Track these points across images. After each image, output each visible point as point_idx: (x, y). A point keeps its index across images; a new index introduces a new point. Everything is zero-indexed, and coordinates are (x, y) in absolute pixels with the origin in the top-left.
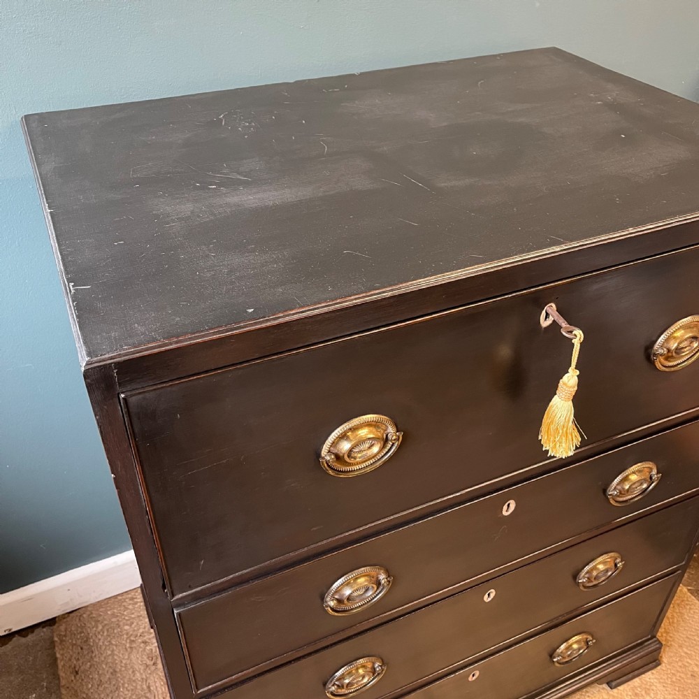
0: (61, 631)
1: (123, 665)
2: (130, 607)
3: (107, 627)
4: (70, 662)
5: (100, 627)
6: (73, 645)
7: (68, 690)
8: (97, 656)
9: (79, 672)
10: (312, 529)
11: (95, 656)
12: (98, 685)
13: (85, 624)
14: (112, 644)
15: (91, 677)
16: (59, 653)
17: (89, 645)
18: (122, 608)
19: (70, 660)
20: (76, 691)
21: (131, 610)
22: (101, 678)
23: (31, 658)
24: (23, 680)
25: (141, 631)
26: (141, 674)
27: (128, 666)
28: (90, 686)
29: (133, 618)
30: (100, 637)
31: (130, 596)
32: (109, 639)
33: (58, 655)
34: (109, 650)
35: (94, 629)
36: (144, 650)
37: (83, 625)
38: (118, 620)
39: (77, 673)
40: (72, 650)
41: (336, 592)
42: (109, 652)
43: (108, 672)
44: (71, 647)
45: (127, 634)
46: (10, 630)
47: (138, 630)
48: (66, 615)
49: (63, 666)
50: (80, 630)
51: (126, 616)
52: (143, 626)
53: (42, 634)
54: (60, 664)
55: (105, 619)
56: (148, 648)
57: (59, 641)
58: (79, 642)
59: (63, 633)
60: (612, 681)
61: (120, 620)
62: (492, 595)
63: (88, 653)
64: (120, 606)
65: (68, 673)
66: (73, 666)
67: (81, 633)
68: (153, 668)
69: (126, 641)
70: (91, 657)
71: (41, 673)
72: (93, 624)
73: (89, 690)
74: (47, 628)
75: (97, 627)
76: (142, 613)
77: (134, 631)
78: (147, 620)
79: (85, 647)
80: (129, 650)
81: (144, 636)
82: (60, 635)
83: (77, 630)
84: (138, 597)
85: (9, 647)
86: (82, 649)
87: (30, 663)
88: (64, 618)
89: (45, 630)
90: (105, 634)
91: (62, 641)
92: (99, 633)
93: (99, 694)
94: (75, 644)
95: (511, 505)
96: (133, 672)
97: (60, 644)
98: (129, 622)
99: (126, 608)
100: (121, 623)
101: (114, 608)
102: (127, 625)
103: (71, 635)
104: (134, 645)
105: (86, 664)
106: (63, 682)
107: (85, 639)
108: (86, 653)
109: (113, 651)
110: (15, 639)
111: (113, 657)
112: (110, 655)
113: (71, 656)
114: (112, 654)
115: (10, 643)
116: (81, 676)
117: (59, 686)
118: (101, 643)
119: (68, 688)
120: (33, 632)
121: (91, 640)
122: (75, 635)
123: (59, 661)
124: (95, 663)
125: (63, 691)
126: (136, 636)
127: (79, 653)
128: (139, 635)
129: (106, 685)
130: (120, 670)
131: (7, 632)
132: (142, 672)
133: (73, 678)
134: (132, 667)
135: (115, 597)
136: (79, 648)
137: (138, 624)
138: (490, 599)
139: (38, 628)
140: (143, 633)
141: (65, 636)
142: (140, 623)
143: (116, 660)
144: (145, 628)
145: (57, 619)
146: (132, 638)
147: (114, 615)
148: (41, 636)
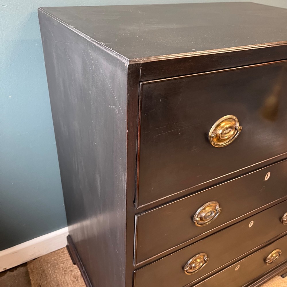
0: (31, 267)
1: (62, 282)
2: (62, 256)
3: (53, 265)
5: (49, 265)
8: (49, 278)
9: (41, 286)
10: (197, 176)
11: (48, 278)
13: (42, 264)
14: (56, 273)
16: (32, 277)
17: (45, 273)
18: (59, 256)
19: (37, 280)
21: (63, 257)
23: (17, 281)
25: (69, 266)
26: (71, 285)
27: (65, 282)
29: (65, 261)
30: (50, 269)
31: (61, 251)
32: (54, 270)
33: (31, 278)
34: (54, 275)
35: (47, 266)
36: (71, 274)
37: (41, 264)
38: (57, 262)
41: (199, 213)
42: (55, 276)
43: (55, 285)
44: (37, 275)
45: (62, 268)
46: (6, 268)
47: (67, 265)
48: (32, 261)
49: (34, 283)
50: (40, 267)
51: (61, 260)
52: (69, 264)
53: (21, 270)
54: (32, 282)
55: (51, 261)
56: (73, 273)
58: (40, 272)
60: (283, 274)
61: (58, 261)
62: (252, 224)
63: (45, 277)
64: (58, 255)
66: (38, 283)
67: (41, 268)
68: (77, 282)
69: (62, 271)
70: (47, 279)
72: (46, 263)
74: (23, 267)
75: (48, 265)
76: (68, 258)
77: (65, 266)
78: (71, 261)
79: (43, 274)
80: (64, 275)
81: (70, 268)
82: (31, 269)
84: (65, 251)
85: (5, 276)
86: (42, 275)
87: (17, 283)
88: (31, 262)
89: (22, 268)
90: (52, 268)
92: (49, 268)
94: (38, 273)
95: (268, 175)
96: (67, 284)
97: (32, 273)
98: (62, 262)
99: (60, 256)
100: (59, 263)
101: (55, 257)
102: (62, 264)
103: (36, 269)
104: (66, 272)
105: (44, 282)
107: (43, 271)
108: (44, 277)
109: (56, 275)
110: (8, 273)
111: (57, 278)
112: (55, 278)
114: (56, 277)
115: (6, 275)
118: (50, 272)
120: (16, 269)
121: (46, 271)
122: (38, 269)
124: (48, 281)
126: (67, 268)
127: (40, 277)
128: (68, 268)
130: (61, 284)
131: (4, 270)
132: (71, 284)
134: (67, 282)
135: (55, 252)
137: (66, 263)
138: (251, 226)
139: (18, 267)
140: (70, 267)
141: (34, 269)
142: (68, 263)
143: (58, 279)
144: (70, 265)
145: (28, 263)
146: (65, 269)
147: (55, 259)
148: (21, 271)
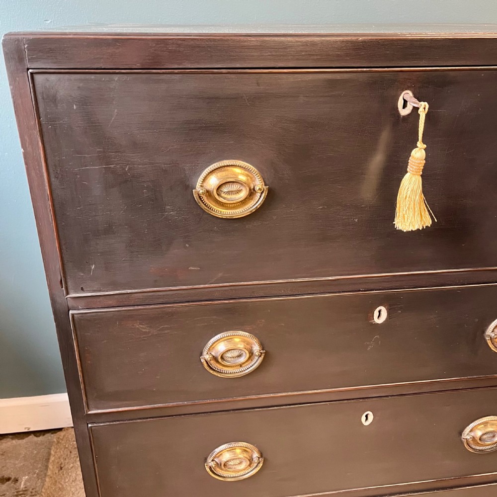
0: (60, 436)
4: (59, 460)
6: (65, 448)
7: (51, 479)
9: (63, 468)
12: (73, 481)
15: (70, 474)
16: (54, 451)
19: (59, 458)
20: (56, 481)
22: (77, 477)
23: (35, 452)
24: (24, 465)
28: (67, 480)
33: (52, 452)
39: (61, 468)
40: (63, 451)
44: (63, 450)
49: (53, 461)
53: (50, 438)
54: (52, 459)
57: (56, 443)
58: (70, 447)
59: (61, 437)
63: (74, 457)
65: (55, 467)
66: (60, 463)
67: (74, 441)
70: (75, 461)
71: (37, 464)
73: (65, 483)
79: (73, 452)
82: (59, 438)
83: (72, 439)
85: (25, 441)
86: (71, 452)
87: (33, 455)
89: (52, 435)
91: (58, 442)
93: (71, 487)
94: (67, 448)
97: (57, 444)
105: (70, 464)
106: (49, 473)
110: (30, 437)
113: (61, 456)
115: (27, 438)
116: (63, 472)
117: (46, 475)
119: (51, 477)
120: (44, 435)
122: (69, 441)
123: (51, 457)
124: (76, 466)
125: (47, 479)
127: (67, 455)
129: (78, 483)
131: (26, 431)
133: (57, 472)
136: (69, 451)
139: (48, 433)
141: (62, 440)
145: (63, 430)
148: (48, 439)
